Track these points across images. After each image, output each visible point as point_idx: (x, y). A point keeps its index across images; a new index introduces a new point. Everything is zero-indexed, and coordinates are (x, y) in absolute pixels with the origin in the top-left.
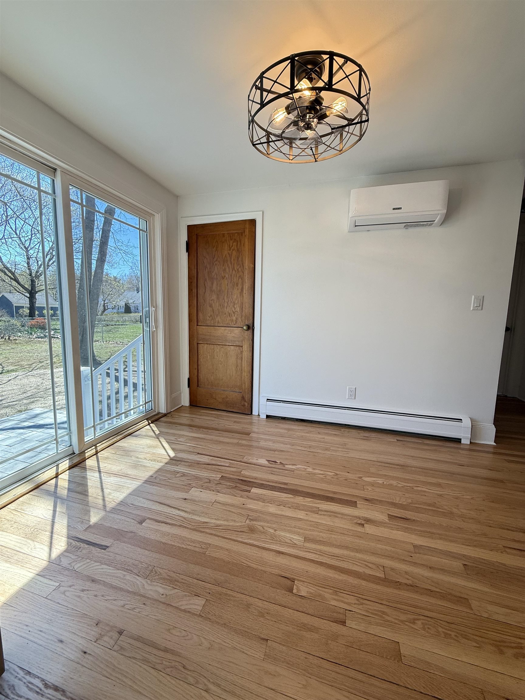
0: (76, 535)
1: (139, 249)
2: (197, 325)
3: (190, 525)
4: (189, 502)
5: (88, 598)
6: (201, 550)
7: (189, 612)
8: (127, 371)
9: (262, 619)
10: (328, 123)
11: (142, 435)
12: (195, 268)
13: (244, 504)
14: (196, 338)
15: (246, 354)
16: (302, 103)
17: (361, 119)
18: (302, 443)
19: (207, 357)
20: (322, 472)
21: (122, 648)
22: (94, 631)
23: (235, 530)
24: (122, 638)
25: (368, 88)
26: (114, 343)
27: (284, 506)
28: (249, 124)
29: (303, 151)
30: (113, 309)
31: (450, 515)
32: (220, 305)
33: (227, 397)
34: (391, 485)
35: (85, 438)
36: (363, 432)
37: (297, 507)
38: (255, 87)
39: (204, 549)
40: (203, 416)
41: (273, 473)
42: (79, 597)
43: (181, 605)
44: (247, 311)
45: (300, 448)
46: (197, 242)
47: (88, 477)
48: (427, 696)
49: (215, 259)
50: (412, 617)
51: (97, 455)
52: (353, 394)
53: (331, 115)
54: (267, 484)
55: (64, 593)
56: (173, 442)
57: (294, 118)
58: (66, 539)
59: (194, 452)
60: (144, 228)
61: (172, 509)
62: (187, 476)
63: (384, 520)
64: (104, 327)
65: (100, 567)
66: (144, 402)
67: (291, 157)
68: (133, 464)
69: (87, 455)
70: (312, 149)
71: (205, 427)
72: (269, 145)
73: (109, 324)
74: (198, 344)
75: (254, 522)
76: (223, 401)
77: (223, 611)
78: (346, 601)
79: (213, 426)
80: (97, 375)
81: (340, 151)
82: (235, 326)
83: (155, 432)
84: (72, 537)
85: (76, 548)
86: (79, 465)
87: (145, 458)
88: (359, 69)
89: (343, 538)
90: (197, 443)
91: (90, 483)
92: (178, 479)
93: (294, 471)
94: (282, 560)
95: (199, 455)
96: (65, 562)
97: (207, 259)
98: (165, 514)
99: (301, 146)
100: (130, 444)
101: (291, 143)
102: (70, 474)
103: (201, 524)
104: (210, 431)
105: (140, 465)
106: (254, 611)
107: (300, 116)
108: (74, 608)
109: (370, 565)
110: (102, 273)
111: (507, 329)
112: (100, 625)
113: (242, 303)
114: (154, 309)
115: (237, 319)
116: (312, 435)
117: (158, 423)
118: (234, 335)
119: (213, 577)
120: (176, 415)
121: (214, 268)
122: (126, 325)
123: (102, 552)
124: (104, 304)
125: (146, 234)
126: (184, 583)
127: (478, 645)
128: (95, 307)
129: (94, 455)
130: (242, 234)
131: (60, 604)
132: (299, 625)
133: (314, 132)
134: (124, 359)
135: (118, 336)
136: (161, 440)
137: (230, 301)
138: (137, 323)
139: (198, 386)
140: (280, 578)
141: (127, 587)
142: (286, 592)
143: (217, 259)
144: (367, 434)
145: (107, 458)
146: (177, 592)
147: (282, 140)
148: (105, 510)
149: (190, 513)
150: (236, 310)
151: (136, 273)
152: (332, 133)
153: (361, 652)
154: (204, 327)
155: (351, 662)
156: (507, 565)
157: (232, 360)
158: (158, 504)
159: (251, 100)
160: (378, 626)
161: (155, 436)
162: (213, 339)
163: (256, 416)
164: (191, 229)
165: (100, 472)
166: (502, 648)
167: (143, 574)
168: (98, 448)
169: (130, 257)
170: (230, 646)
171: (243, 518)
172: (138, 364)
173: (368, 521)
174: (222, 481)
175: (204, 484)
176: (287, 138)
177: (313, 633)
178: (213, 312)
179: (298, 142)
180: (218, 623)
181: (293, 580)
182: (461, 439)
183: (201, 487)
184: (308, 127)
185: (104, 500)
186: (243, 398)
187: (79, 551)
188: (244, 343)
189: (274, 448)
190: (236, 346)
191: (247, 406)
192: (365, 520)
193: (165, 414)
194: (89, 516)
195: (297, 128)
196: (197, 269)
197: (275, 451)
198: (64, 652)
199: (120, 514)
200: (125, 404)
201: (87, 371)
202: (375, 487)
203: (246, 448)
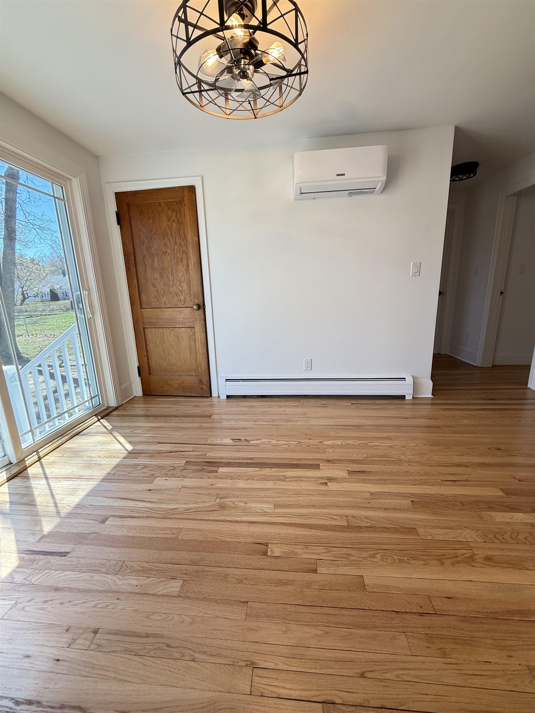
0: (28, 548)
1: (58, 223)
2: (141, 308)
3: (158, 514)
4: (154, 493)
5: (53, 607)
6: (173, 536)
7: (167, 596)
8: (63, 367)
9: (239, 585)
10: (265, 73)
11: (92, 433)
12: (130, 244)
13: (212, 485)
14: (141, 323)
15: (199, 335)
16: (235, 44)
17: (300, 70)
18: (265, 418)
19: (157, 342)
20: (286, 443)
21: (99, 645)
22: (66, 638)
23: (207, 510)
24: (98, 636)
25: (305, 33)
26: (42, 337)
27: (252, 480)
28: (175, 67)
29: (241, 105)
30: (35, 297)
31: (399, 462)
32: (165, 285)
33: (183, 382)
34: (349, 444)
35: (22, 445)
36: (320, 400)
37: (265, 478)
38: (177, 18)
39: (175, 534)
40: (159, 404)
41: (238, 450)
42: (42, 609)
43: (158, 591)
44: (195, 289)
45: (263, 423)
46: (129, 213)
47: (33, 486)
48: (387, 612)
49: (153, 232)
50: (372, 553)
51: (40, 461)
52: (310, 365)
53: (268, 63)
54: (233, 462)
55: (23, 609)
56: (129, 435)
57: (228, 63)
58: (16, 555)
59: (154, 442)
60: (60, 196)
61: (137, 502)
62: (149, 467)
63: (344, 476)
64: (27, 319)
65: (62, 575)
66: (90, 398)
67: (228, 112)
68: (85, 465)
69: (28, 463)
70: (250, 103)
71: (163, 415)
72: (201, 95)
73: (33, 315)
74: (144, 328)
75: (224, 500)
76: (179, 386)
77: (202, 587)
78: (316, 552)
79: (172, 413)
80: (26, 373)
81: (280, 107)
82: (184, 306)
83: (107, 427)
84: (24, 551)
85: (31, 561)
86: (19, 475)
87: (99, 456)
88: (294, 8)
89: (309, 498)
90: (155, 433)
91: (36, 492)
92: (139, 471)
93: (258, 446)
94: (253, 529)
95: (160, 444)
96: (18, 578)
97: (143, 232)
98: (130, 508)
99: (238, 99)
100: (79, 444)
101: (226, 94)
102: (9, 486)
103: (169, 511)
104: (168, 418)
105: (94, 465)
106: (233, 580)
107: (235, 61)
108: (37, 621)
109: (335, 517)
110: (14, 254)
111: (440, 293)
112: (72, 630)
113: (190, 281)
114: (87, 292)
115: (185, 298)
116: (274, 409)
117: (109, 417)
118: (184, 316)
119: (189, 559)
120: (130, 407)
121: (153, 242)
122: (56, 314)
123: (63, 559)
124: (23, 291)
125: (63, 202)
126: (158, 570)
127: (425, 563)
128: (10, 295)
129: (37, 461)
130: (181, 202)
131: (20, 621)
132: (276, 582)
133: (251, 82)
134: (58, 354)
135: (47, 328)
136: (114, 435)
137: (175, 279)
138: (68, 311)
139: (150, 374)
140: (254, 545)
141: (97, 588)
142: (262, 556)
143: (155, 231)
144: (324, 402)
145: (53, 463)
146: (152, 581)
147: (216, 89)
148: (60, 517)
149: (156, 503)
150: (183, 289)
151: (59, 254)
152: (271, 85)
153: (332, 591)
154: (150, 310)
155: (324, 601)
156: (444, 495)
157: (185, 343)
158: (120, 500)
159: (175, 36)
160: (345, 566)
161: (107, 431)
162: (161, 322)
163: (216, 397)
164: (120, 196)
165: (46, 478)
166: (443, 560)
167: (113, 572)
168: (41, 454)
169: (48, 233)
170: (212, 616)
171: (212, 498)
172: (76, 357)
173: (331, 479)
174: (187, 467)
175: (168, 472)
176: (222, 89)
177: (289, 586)
178: (158, 292)
179: (234, 94)
180: (198, 599)
181: (267, 545)
182: (405, 396)
183: (165, 476)
184: (244, 75)
185: (56, 506)
186: (201, 381)
187: (34, 563)
188: (195, 324)
189: (237, 426)
190: (187, 327)
191: (206, 389)
192: (328, 479)
193: (116, 407)
194: (41, 526)
195: (232, 76)
196: (133, 244)
197: (238, 429)
198: (34, 666)
199: (77, 517)
200: (68, 403)
201: (12, 371)
202: (334, 448)
203: (208, 430)
